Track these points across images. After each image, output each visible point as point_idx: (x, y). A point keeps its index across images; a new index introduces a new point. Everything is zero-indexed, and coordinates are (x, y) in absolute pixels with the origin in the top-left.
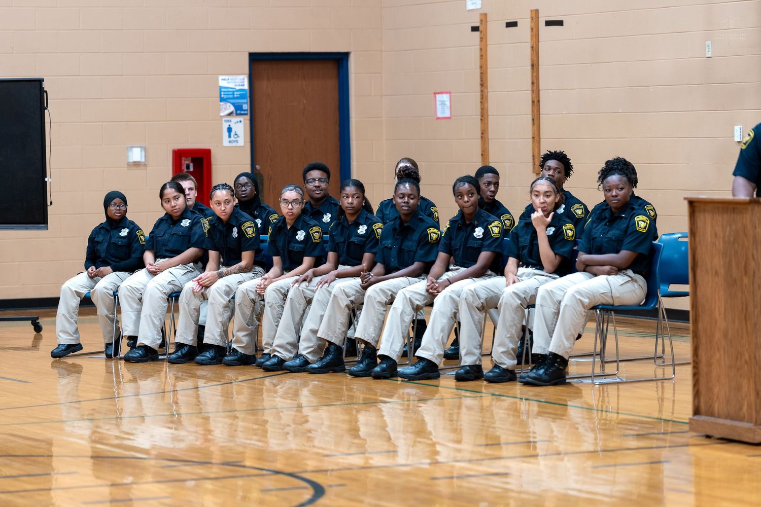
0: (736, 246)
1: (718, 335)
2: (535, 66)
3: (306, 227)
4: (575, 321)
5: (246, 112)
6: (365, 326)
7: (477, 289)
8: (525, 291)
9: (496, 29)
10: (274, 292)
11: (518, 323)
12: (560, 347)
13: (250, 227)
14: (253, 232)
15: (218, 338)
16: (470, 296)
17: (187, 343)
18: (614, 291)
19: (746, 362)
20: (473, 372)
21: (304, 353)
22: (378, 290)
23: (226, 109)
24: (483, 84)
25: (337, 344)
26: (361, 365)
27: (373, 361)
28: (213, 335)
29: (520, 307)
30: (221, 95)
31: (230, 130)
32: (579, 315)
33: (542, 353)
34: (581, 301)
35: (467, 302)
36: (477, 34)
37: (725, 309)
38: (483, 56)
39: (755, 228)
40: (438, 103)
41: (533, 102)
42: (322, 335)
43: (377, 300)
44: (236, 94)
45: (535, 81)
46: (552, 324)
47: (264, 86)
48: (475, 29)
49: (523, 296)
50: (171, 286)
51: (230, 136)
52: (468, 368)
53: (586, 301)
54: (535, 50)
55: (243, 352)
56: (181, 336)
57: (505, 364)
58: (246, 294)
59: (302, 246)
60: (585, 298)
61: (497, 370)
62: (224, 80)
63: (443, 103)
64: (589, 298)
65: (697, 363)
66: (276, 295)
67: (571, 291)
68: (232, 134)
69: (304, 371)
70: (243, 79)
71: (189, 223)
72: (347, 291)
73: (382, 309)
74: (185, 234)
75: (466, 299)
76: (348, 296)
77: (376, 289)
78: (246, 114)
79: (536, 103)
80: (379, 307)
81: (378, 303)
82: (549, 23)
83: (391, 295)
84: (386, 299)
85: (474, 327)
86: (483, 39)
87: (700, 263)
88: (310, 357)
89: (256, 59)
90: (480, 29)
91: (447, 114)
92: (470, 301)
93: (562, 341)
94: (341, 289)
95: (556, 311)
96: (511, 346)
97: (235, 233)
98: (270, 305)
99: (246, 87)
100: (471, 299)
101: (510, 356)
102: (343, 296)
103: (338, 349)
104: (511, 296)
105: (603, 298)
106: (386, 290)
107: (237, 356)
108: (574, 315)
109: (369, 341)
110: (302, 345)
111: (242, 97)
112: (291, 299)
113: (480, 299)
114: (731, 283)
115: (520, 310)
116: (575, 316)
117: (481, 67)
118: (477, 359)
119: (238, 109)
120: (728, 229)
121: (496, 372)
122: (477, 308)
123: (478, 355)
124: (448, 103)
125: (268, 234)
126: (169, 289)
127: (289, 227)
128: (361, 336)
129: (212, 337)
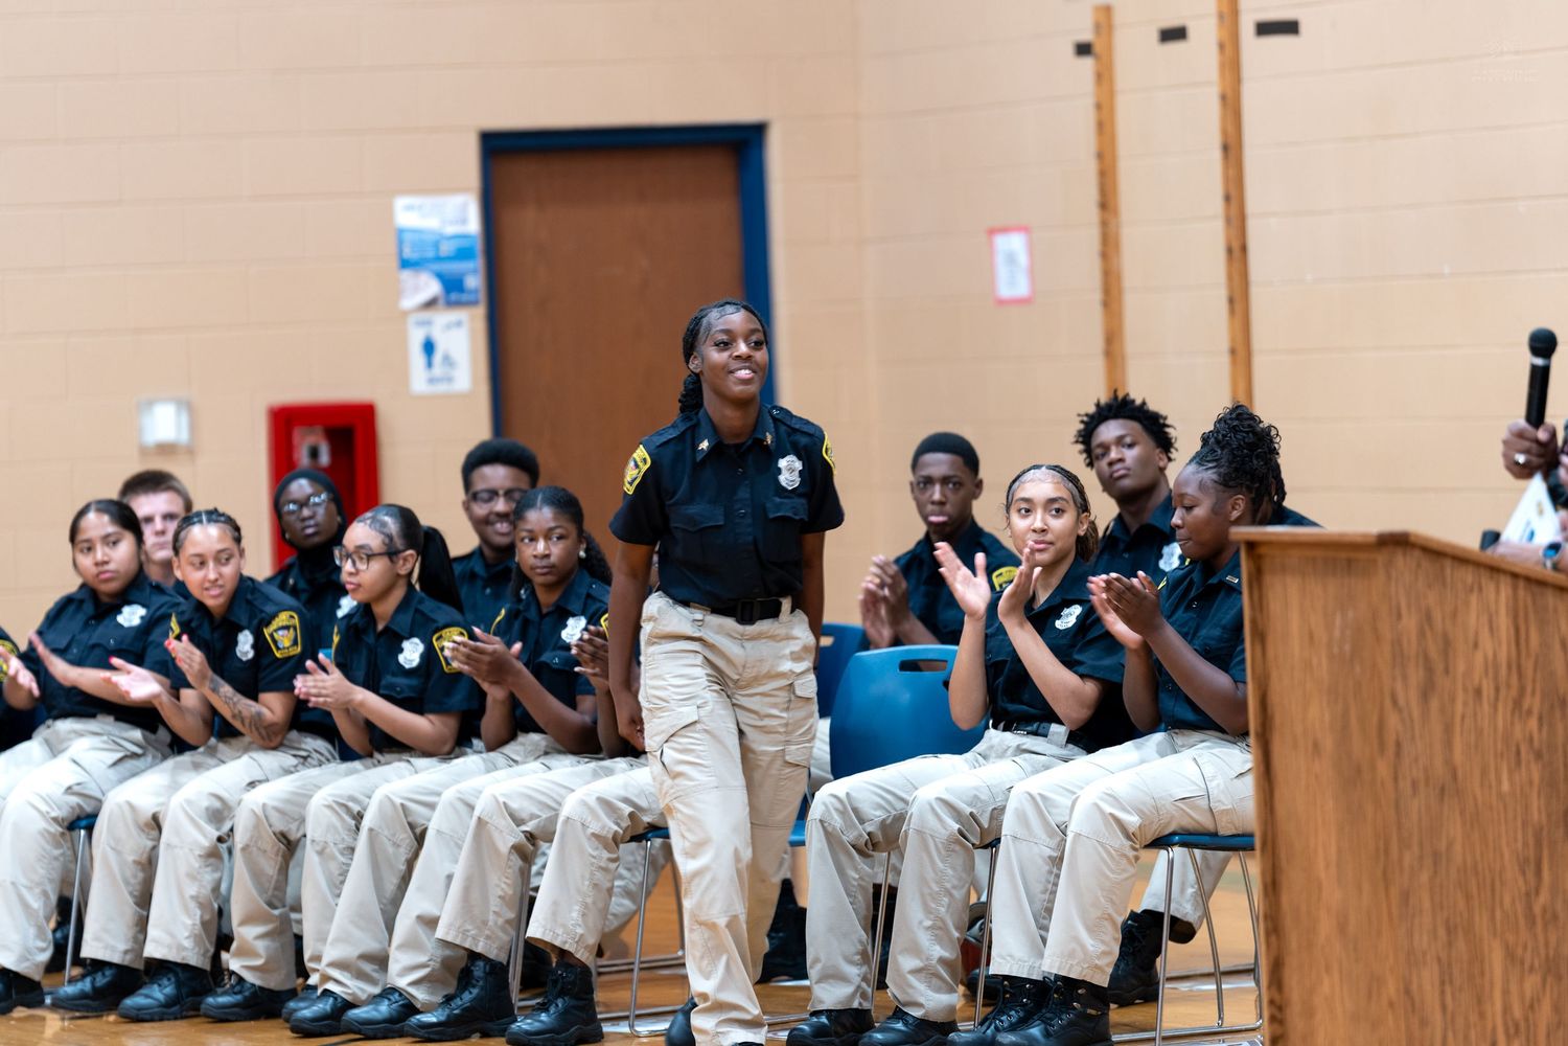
0: (1358, 669)
1: (1326, 927)
2: (1232, 150)
3: (426, 629)
4: (1107, 877)
5: (471, 297)
6: (555, 903)
7: (853, 794)
8: (976, 797)
9: (1134, 46)
10: (328, 812)
11: (954, 887)
12: (1071, 955)
13: (287, 628)
14: (295, 643)
15: (188, 944)
16: (836, 816)
17: (116, 959)
18: (1214, 793)
19: (1391, 1004)
20: (839, 1029)
21: (402, 983)
22: (592, 802)
23: (417, 289)
24: (1107, 203)
25: (492, 957)
26: (544, 1017)
27: (581, 1003)
28: (172, 935)
29: (957, 842)
30: (401, 252)
31: (429, 347)
32: (1117, 858)
33: (1014, 974)
34: (1118, 821)
35: (824, 828)
36: (1087, 63)
37: (1340, 851)
38: (1105, 126)
39: (1399, 616)
40: (1000, 259)
41: (1230, 251)
42: (447, 933)
43: (590, 831)
44: (447, 248)
45: (1233, 193)
46: (1044, 892)
47: (527, 222)
48: (1083, 49)
49: (968, 810)
50: (74, 800)
51: (430, 364)
52: (824, 1020)
53: (1132, 820)
54: (1232, 104)
55: (258, 982)
56: (97, 939)
57: (920, 1005)
58: (261, 819)
59: (414, 682)
60: (1129, 812)
61: (900, 1026)
62: (409, 208)
63: (1011, 259)
64: (1140, 813)
65: (1280, 1008)
66: (334, 820)
67: (1088, 798)
68: (438, 357)
69: (401, 1035)
70: (464, 207)
71: (142, 618)
72: (514, 805)
73: (606, 855)
74: (124, 647)
75: (821, 821)
76: (519, 822)
77: (584, 798)
78: (474, 303)
79: (1238, 253)
80: (597, 849)
81: (593, 839)
82: (1265, 29)
83: (631, 815)
84: (616, 828)
85: (847, 900)
86: (1104, 77)
87: (1277, 720)
88: (420, 995)
89: (499, 148)
90: (1097, 48)
91: (1021, 289)
92: (834, 828)
93: (1076, 939)
94: (497, 801)
95: (1055, 855)
96: (938, 951)
97: (245, 645)
98: (318, 848)
99: (473, 225)
100: (837, 821)
101: (934, 980)
102: (503, 822)
103: (498, 970)
104: (933, 809)
105: (1182, 809)
106: (615, 801)
107: (240, 992)
108: (1105, 862)
109: (566, 947)
110: (397, 961)
111: (463, 254)
112: (371, 830)
113: (862, 821)
114: (1352, 776)
115: (957, 848)
116: (1108, 867)
117: (1100, 156)
118: (853, 995)
119: (453, 287)
120: (1338, 621)
121: (894, 1029)
122: (853, 846)
123: (857, 980)
124: (1023, 259)
125: (330, 647)
126: (65, 806)
127: (380, 627)
128: (544, 933)
129: (167, 939)
